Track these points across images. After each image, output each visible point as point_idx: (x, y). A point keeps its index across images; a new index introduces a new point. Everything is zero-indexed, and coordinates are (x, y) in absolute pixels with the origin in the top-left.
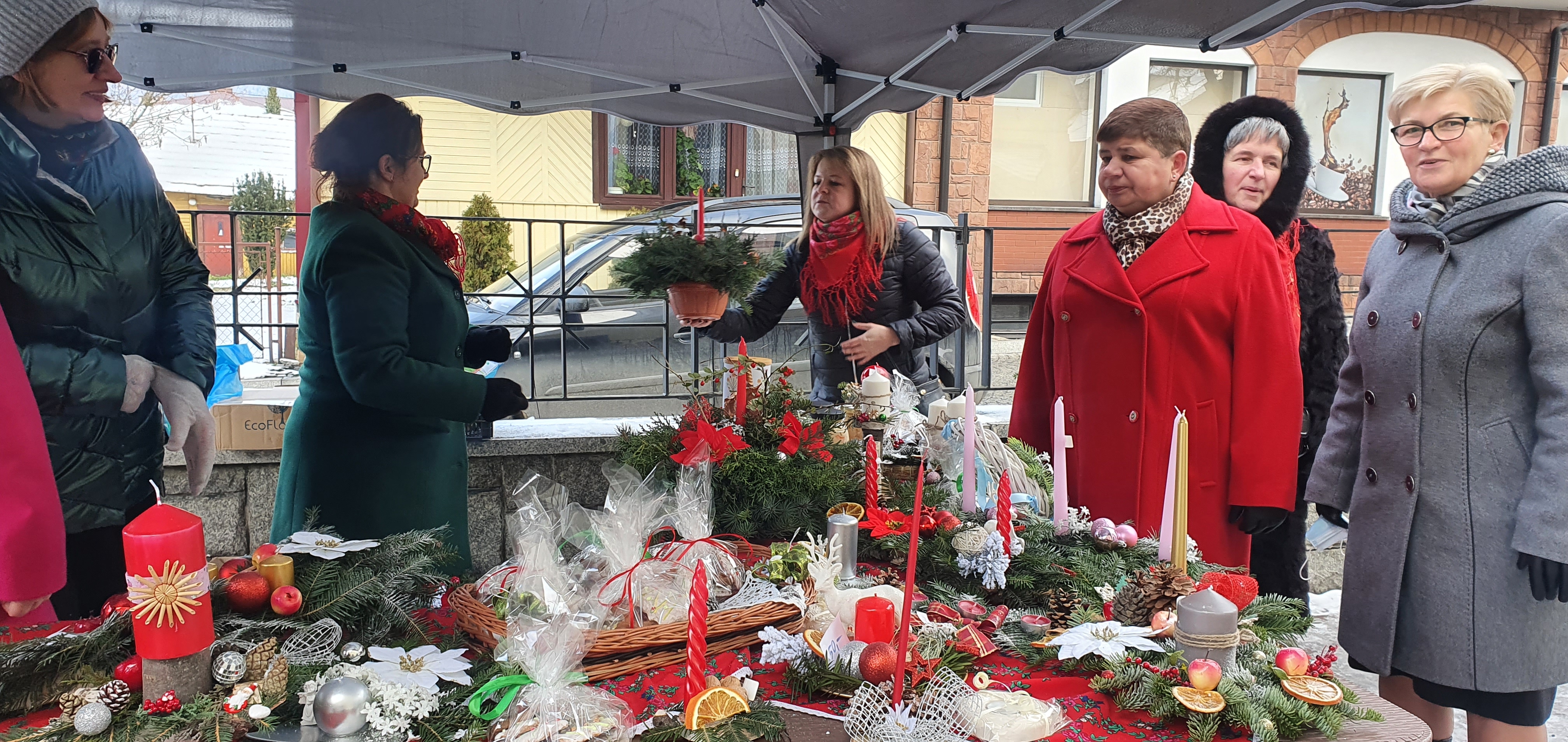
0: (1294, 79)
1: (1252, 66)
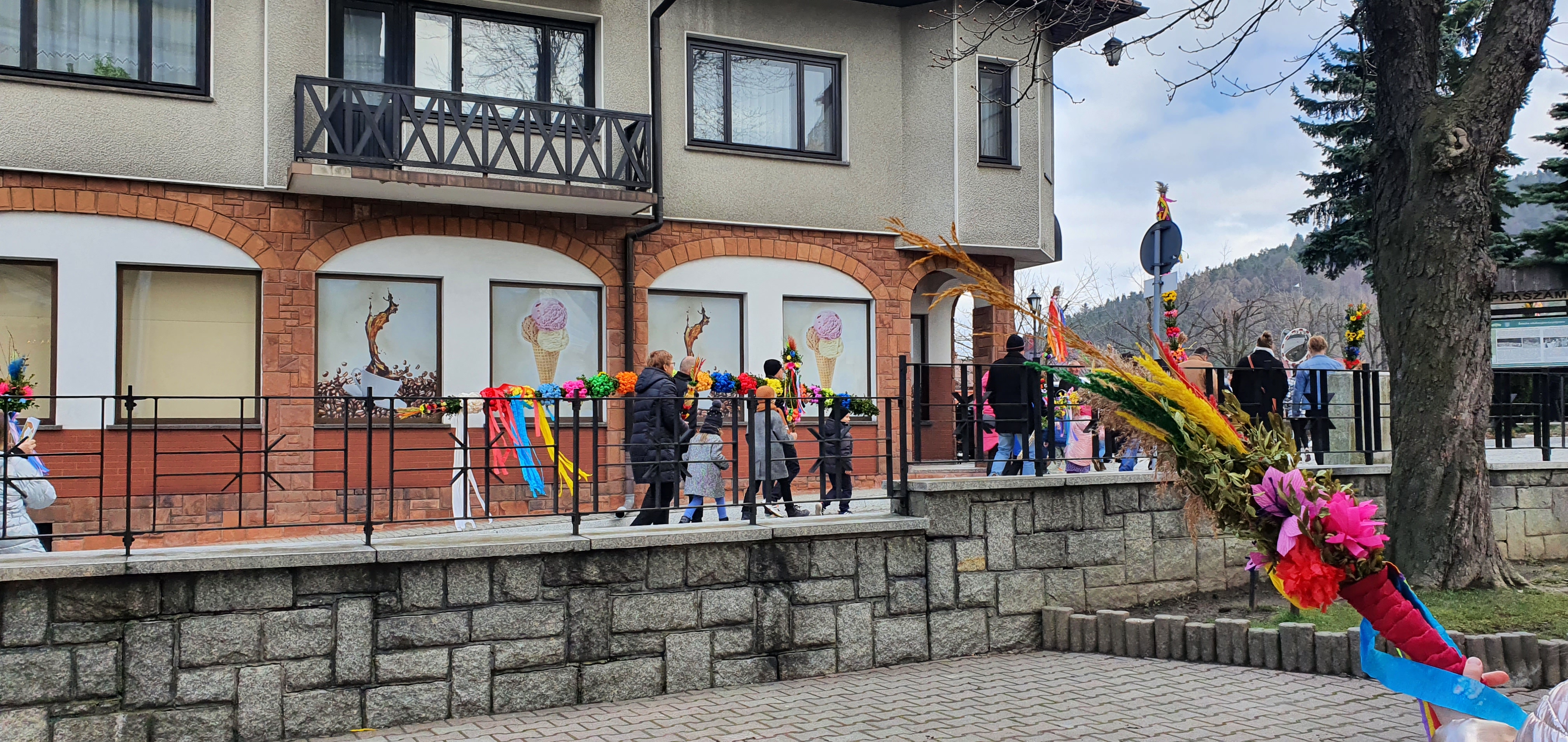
0: (315, 283)
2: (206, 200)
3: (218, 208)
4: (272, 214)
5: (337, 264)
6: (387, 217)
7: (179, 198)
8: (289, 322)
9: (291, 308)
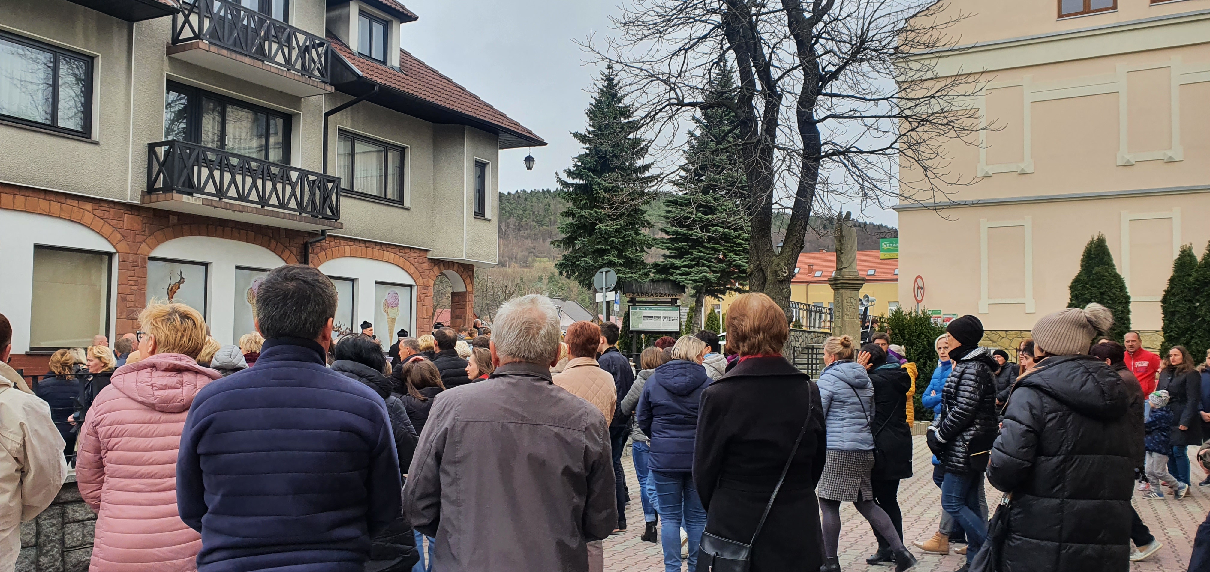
0: (145, 263)
1: (115, 253)
2: (89, 206)
3: (96, 212)
4: (125, 218)
5: (158, 252)
6: (187, 224)
7: (74, 204)
8: (133, 288)
9: (135, 279)
